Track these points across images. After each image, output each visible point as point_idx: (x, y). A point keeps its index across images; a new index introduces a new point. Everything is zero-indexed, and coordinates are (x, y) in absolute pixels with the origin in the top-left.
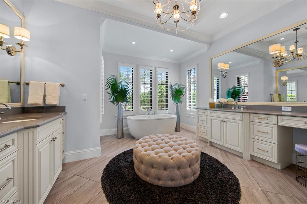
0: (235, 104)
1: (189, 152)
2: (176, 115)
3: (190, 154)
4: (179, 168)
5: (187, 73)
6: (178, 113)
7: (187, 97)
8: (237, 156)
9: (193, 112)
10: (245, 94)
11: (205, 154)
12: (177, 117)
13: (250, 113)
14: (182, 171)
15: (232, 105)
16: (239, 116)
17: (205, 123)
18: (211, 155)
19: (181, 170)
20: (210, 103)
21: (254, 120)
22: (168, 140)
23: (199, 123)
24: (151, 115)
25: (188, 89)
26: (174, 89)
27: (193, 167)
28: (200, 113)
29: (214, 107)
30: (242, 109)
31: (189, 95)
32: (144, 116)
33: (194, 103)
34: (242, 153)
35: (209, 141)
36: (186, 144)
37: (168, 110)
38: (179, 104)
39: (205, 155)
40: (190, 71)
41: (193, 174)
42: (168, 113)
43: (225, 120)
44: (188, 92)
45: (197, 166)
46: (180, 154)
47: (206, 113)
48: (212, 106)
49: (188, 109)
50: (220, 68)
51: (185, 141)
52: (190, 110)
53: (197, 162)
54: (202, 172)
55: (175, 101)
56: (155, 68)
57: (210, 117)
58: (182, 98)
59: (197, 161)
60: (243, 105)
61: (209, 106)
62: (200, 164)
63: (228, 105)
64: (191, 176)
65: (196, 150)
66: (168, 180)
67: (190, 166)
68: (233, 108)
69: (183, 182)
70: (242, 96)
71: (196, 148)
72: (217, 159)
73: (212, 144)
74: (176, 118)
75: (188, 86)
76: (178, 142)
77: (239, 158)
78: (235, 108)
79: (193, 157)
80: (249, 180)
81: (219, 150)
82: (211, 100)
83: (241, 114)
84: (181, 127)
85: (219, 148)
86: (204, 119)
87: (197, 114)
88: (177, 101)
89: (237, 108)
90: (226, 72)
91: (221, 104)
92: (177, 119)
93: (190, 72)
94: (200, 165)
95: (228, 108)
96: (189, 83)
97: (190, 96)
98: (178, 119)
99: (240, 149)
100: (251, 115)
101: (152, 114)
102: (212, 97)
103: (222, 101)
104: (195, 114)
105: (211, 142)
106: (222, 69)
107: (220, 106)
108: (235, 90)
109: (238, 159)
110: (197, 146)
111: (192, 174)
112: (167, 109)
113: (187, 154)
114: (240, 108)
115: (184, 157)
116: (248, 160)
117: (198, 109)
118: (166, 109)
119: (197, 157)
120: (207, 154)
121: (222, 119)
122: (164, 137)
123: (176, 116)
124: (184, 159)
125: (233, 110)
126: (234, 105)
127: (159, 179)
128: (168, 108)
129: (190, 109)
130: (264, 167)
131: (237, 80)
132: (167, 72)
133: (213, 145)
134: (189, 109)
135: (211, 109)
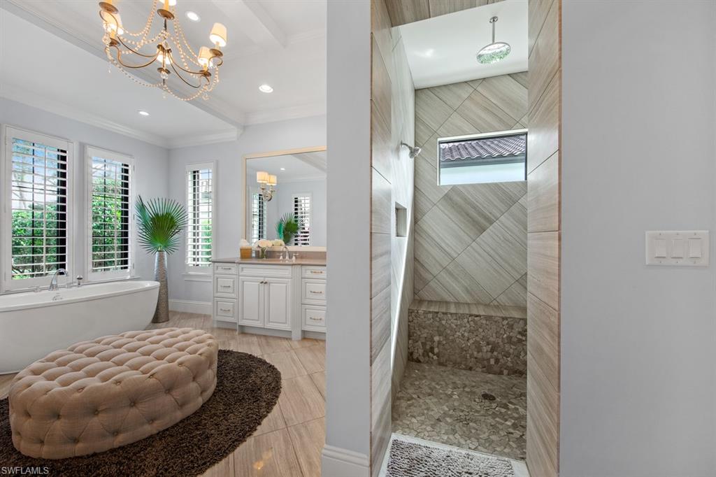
0: (285, 249)
1: (194, 352)
2: (157, 280)
3: (197, 354)
4: (169, 390)
5: (190, 177)
6: (162, 277)
7: (190, 235)
8: (284, 338)
9: (204, 268)
10: (306, 230)
11: (228, 351)
12: (161, 285)
13: (302, 265)
14: (177, 393)
15: (279, 252)
16: (286, 272)
17: (230, 290)
18: (239, 351)
19: (174, 393)
20: (241, 250)
21: (307, 276)
22: (136, 343)
23: (217, 292)
24: (60, 290)
25: (191, 216)
26: (150, 212)
27: (200, 380)
28: (220, 271)
29: (251, 257)
30: (294, 258)
31: (194, 229)
32: (33, 293)
33: (209, 248)
34: (291, 332)
35: (239, 326)
36: (185, 341)
37: (128, 270)
38: (165, 253)
39: (229, 354)
40: (196, 174)
41: (202, 393)
42: (129, 277)
43: (266, 280)
44: (190, 222)
45: (210, 376)
46: (172, 361)
47: (233, 271)
48: (246, 254)
49: (190, 262)
50: (261, 182)
51: (183, 335)
52: (198, 265)
53: (209, 368)
54: (220, 384)
55: (154, 245)
56: (83, 147)
57: (241, 277)
58: (176, 236)
59: (211, 364)
60: (296, 252)
61: (239, 255)
62: (216, 370)
63: (274, 252)
64: (198, 398)
65: (209, 345)
66: (143, 424)
67: (194, 379)
68: (281, 258)
69: (179, 415)
70: (302, 233)
71: (210, 341)
72: (249, 354)
73: (243, 331)
74: (158, 289)
75: (192, 208)
76: (166, 341)
77: (287, 342)
78: (284, 258)
79: (203, 358)
80: (295, 368)
81: (255, 337)
82: (244, 244)
83: (290, 268)
84: (170, 309)
85: (256, 335)
86: (229, 282)
87: (214, 274)
88: (159, 245)
89: (287, 257)
90: (272, 191)
91: (263, 251)
92: (160, 290)
93: (198, 176)
94: (216, 372)
95: (274, 257)
96: (194, 201)
97: (198, 233)
98: (163, 291)
99: (287, 327)
100: (304, 268)
101: (70, 285)
102: (247, 236)
103: (264, 246)
104: (210, 273)
105: (242, 327)
106: (265, 184)
107: (260, 254)
108: (290, 222)
109: (285, 343)
110: (210, 338)
111: (200, 392)
112: (126, 268)
113: (189, 356)
114: (290, 257)
115: (181, 364)
116: (299, 341)
117: (216, 264)
118: (122, 268)
119: (209, 357)
120: (232, 351)
121: (262, 279)
122: (124, 340)
123: (158, 284)
124: (182, 369)
125: (281, 262)
126: (283, 251)
127: (116, 433)
128: (129, 265)
129: (198, 263)
130: (317, 343)
131: (294, 204)
132: (127, 166)
133: (247, 331)
134: (194, 263)
135: (243, 262)
